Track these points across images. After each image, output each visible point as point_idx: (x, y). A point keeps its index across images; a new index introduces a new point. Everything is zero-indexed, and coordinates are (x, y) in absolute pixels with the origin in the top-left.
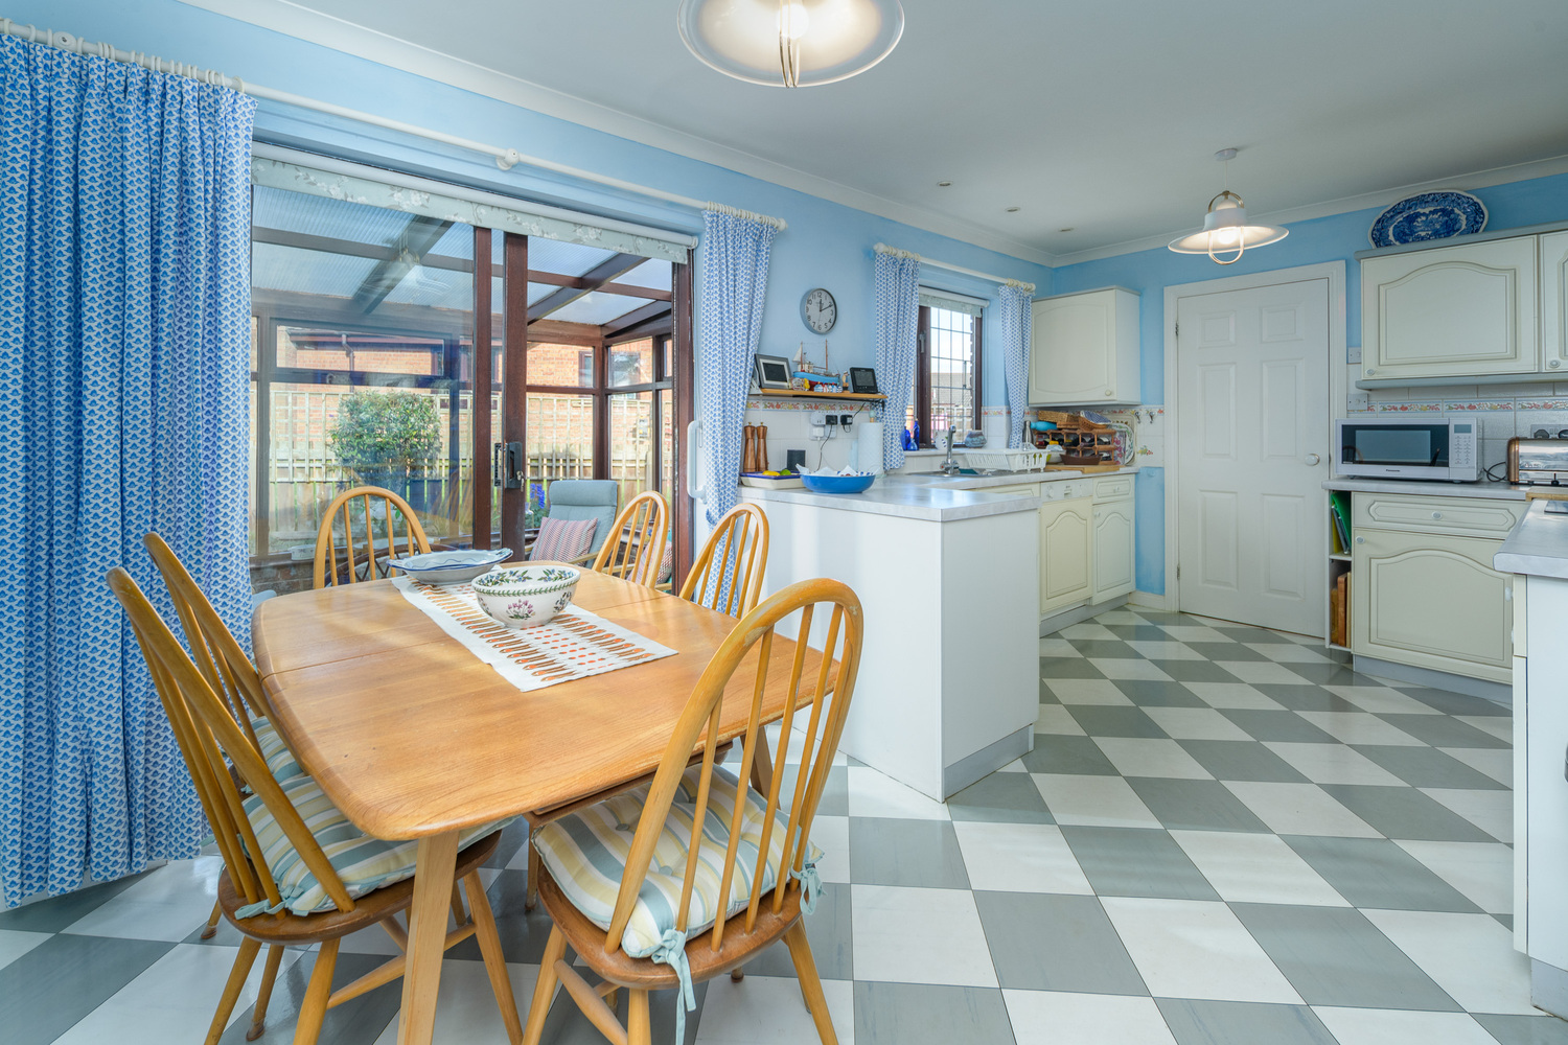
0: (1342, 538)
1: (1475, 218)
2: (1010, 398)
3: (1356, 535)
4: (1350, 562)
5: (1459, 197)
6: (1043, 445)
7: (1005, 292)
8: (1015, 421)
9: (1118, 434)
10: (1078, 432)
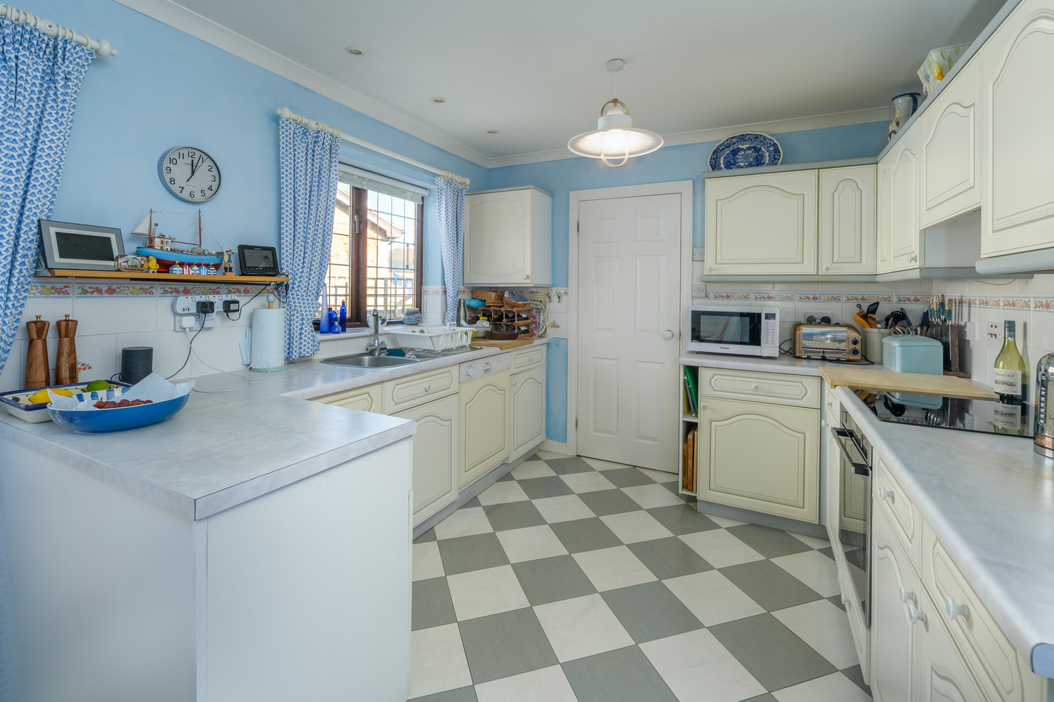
0: (692, 404)
1: (774, 155)
2: (446, 279)
3: (702, 403)
4: (697, 423)
5: (765, 138)
6: (473, 321)
7: (441, 182)
8: (449, 300)
9: (534, 311)
10: (503, 309)
